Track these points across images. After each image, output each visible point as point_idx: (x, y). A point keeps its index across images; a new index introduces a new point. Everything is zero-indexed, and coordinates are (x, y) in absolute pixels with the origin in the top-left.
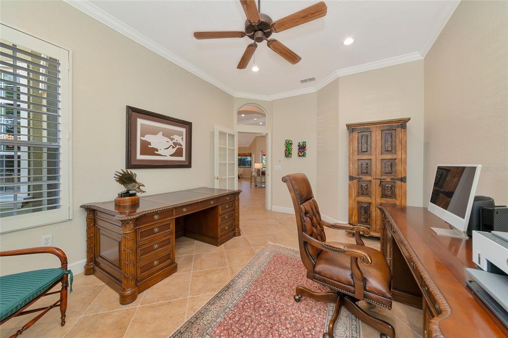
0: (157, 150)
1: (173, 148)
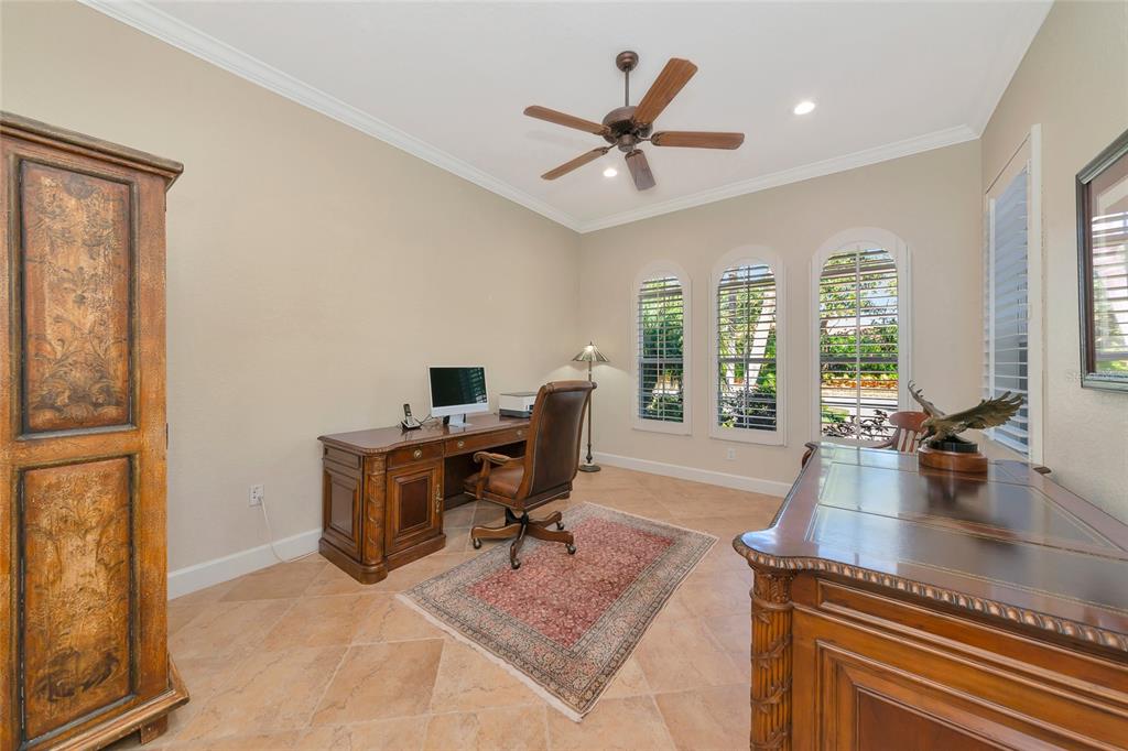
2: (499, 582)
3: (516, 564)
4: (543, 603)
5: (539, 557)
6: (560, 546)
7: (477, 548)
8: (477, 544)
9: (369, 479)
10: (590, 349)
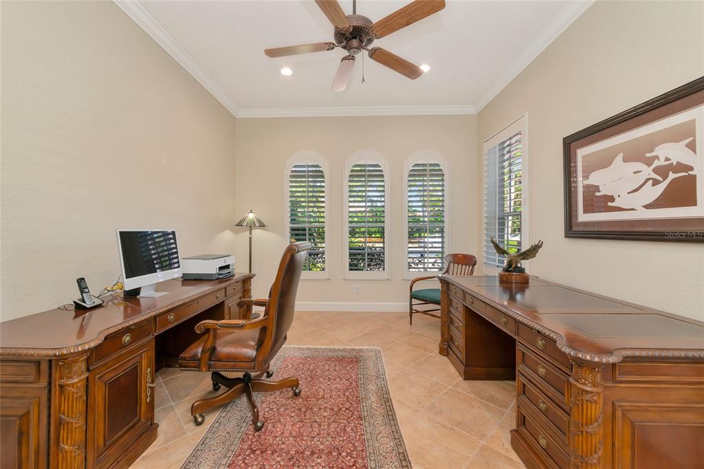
0: (612, 199)
1: (656, 182)
2: (253, 452)
3: (259, 424)
4: (313, 453)
5: (272, 409)
6: (281, 392)
7: (198, 424)
8: (200, 420)
9: (62, 393)
10: (251, 216)
